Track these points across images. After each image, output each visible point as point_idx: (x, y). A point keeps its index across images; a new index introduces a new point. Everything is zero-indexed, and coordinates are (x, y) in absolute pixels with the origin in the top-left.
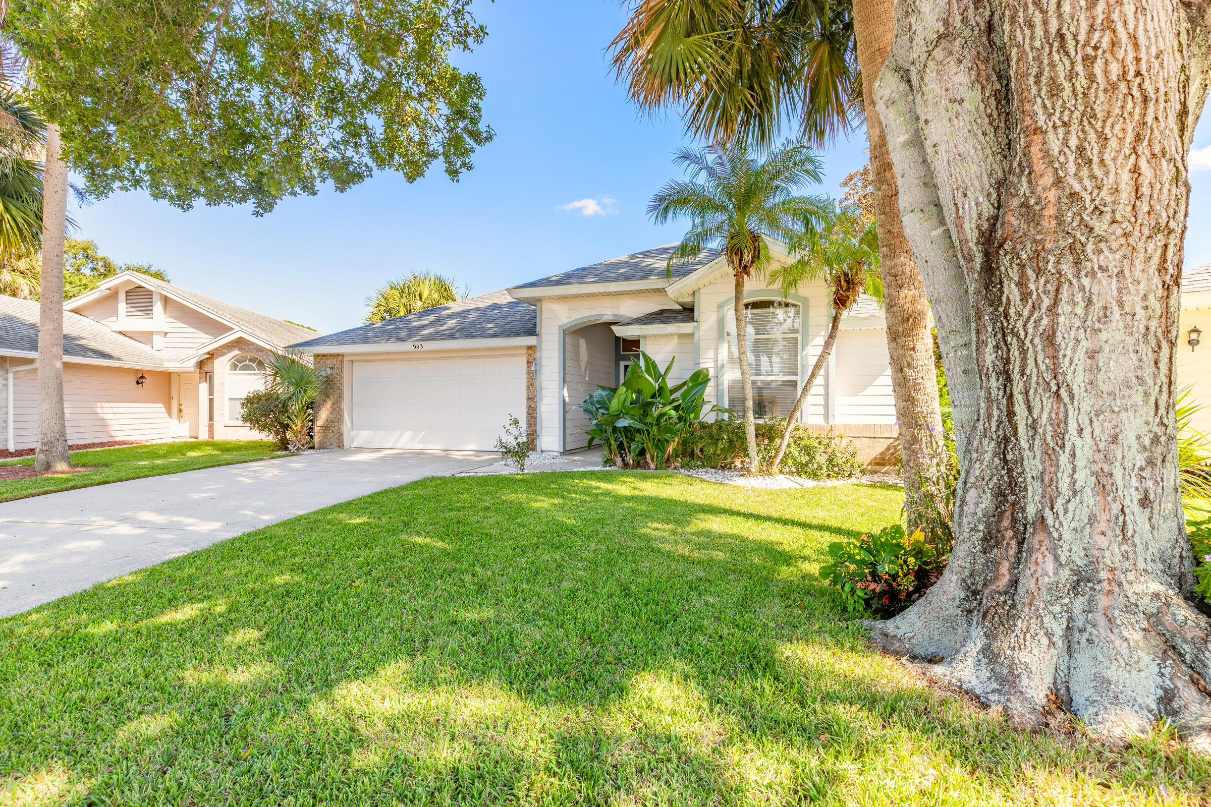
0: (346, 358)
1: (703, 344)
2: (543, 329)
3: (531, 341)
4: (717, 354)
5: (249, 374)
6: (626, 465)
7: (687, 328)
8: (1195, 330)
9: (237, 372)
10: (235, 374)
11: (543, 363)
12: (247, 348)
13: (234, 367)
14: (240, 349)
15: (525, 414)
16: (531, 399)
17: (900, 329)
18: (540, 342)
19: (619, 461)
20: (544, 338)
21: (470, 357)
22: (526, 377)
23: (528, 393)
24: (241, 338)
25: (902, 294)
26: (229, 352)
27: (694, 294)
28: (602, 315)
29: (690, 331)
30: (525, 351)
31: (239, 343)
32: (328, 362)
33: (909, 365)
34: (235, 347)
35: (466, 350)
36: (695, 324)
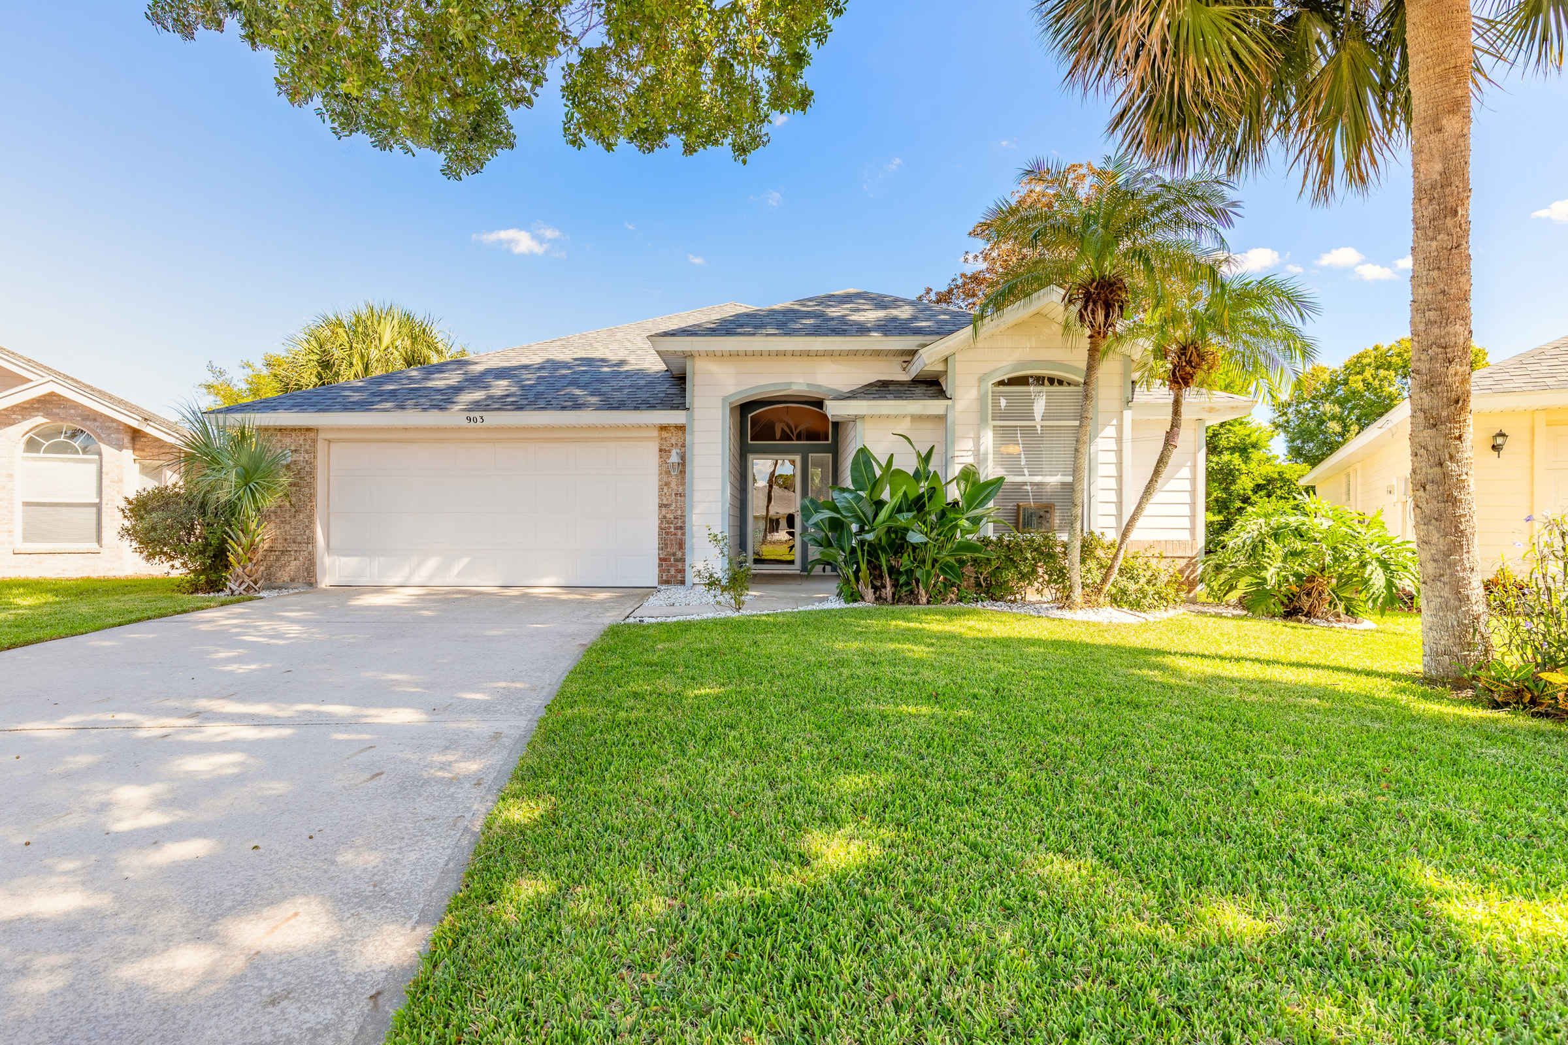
0: (321, 435)
1: (959, 430)
2: (696, 400)
3: (674, 417)
4: (977, 444)
5: (62, 460)
6: (879, 599)
7: (935, 406)
8: (1501, 435)
9: (41, 455)
10: (34, 459)
11: (696, 451)
12: (62, 413)
13: (32, 445)
14: (47, 414)
15: (657, 529)
16: (666, 506)
17: (1444, 414)
18: (691, 419)
19: (869, 594)
20: (698, 413)
21: (555, 439)
22: (657, 472)
23: (660, 496)
24: (52, 394)
25: (1451, 371)
26: (24, 419)
27: (946, 360)
28: (790, 384)
29: (941, 412)
30: (656, 433)
31: (47, 404)
32: (287, 441)
33: (1451, 458)
34: (37, 410)
35: (551, 428)
36: (949, 402)
